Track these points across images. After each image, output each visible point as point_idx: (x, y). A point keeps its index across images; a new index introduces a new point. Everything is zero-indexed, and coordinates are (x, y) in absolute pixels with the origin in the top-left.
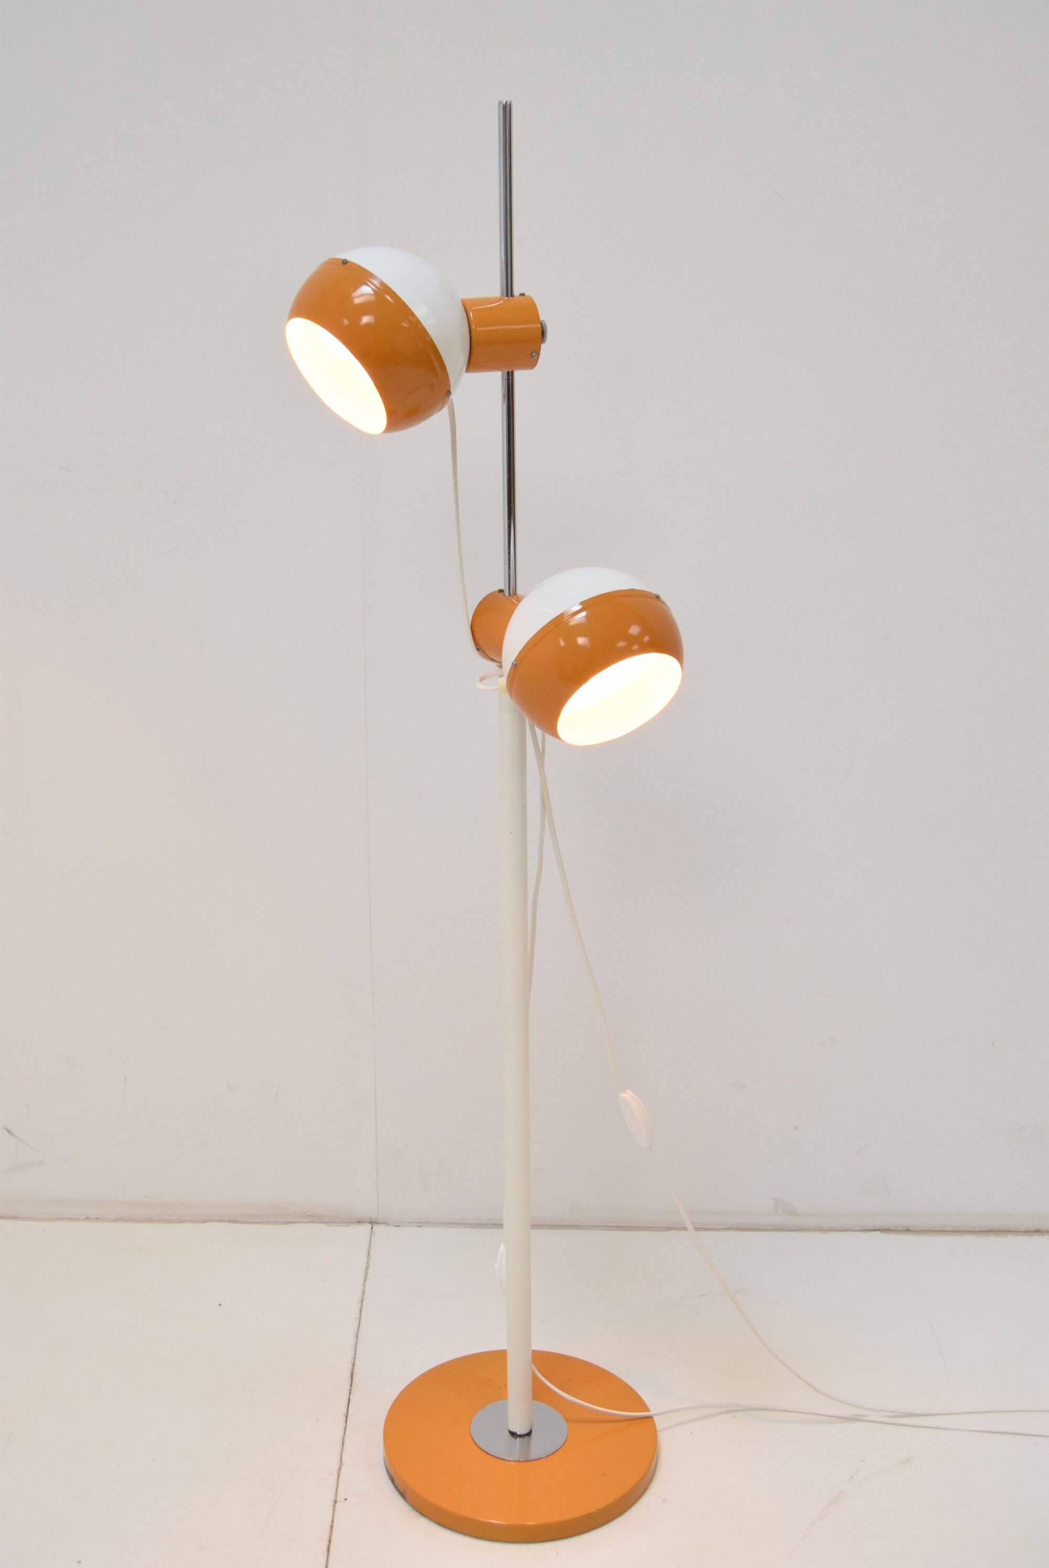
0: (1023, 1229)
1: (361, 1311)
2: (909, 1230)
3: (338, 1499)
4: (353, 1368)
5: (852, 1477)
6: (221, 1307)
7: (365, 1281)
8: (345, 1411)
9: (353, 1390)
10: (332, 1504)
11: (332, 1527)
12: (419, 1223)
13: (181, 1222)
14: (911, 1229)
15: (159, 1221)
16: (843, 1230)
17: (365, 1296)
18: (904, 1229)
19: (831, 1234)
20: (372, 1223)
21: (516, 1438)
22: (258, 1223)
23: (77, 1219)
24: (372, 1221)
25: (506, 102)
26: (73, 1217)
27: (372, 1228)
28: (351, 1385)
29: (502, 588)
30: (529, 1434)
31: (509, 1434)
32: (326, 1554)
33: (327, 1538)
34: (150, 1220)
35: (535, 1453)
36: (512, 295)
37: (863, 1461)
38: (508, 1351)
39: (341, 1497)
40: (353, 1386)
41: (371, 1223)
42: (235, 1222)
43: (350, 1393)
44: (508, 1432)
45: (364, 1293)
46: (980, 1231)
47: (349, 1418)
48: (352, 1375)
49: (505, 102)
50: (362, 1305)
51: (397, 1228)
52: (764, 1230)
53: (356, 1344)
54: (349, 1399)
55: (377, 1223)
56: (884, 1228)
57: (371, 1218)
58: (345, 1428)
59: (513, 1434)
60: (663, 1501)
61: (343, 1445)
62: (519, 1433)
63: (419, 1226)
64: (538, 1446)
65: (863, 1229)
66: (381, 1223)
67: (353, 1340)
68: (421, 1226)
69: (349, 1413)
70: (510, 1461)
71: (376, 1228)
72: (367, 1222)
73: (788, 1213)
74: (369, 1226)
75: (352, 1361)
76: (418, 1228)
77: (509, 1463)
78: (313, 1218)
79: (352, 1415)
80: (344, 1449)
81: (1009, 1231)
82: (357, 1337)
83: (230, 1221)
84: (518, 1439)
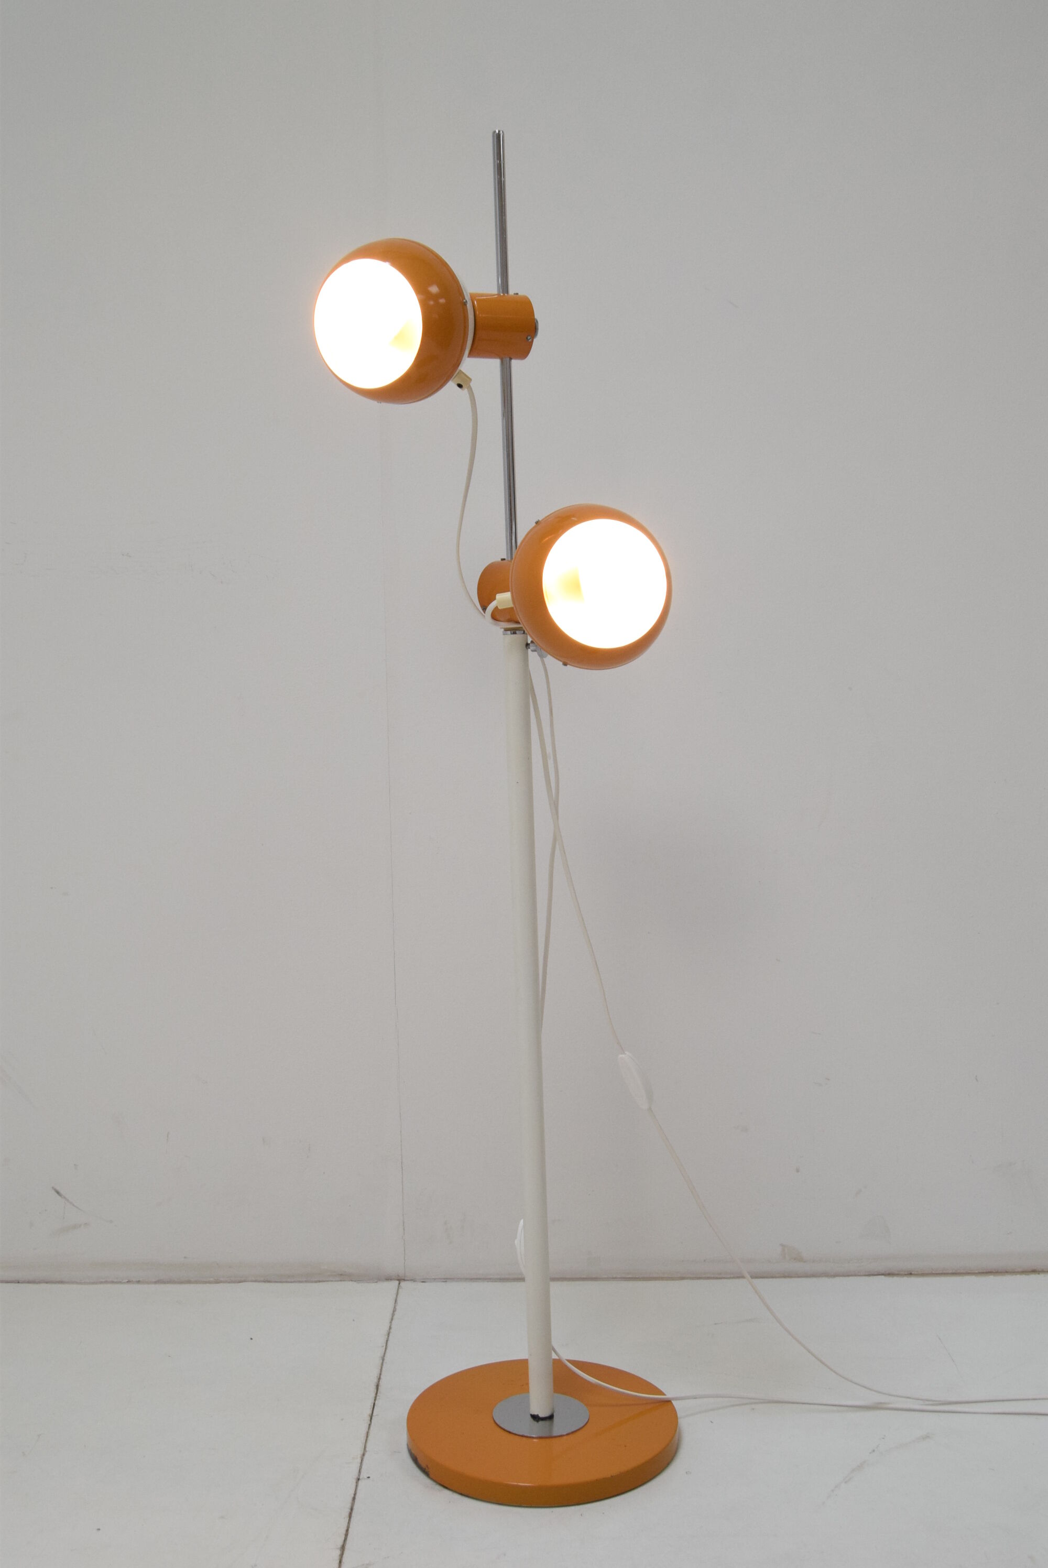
0: (1020, 1270)
1: (387, 1341)
2: (911, 1274)
3: (361, 1477)
4: (379, 1381)
5: (874, 1451)
6: (252, 1340)
7: (392, 1319)
8: (370, 1412)
9: (378, 1397)
10: (354, 1481)
11: (354, 1499)
12: (444, 1279)
13: (218, 1283)
14: (913, 1273)
15: (196, 1282)
16: (848, 1276)
17: (391, 1331)
18: (906, 1273)
19: (838, 1279)
20: (400, 1280)
21: (538, 1421)
22: (291, 1282)
23: (120, 1282)
24: (399, 1278)
25: (499, 131)
26: (115, 1281)
27: (399, 1284)
28: (376, 1394)
29: (505, 557)
30: (551, 1417)
31: (532, 1420)
32: (348, 1519)
33: (349, 1506)
34: (189, 1282)
35: (556, 1432)
36: (507, 292)
37: (883, 1438)
38: (529, 1360)
39: (364, 1475)
40: (378, 1394)
41: (398, 1280)
42: (269, 1282)
43: (375, 1400)
44: (530, 1416)
45: (390, 1328)
46: (979, 1273)
47: (373, 1418)
48: (377, 1386)
49: (497, 132)
50: (388, 1336)
51: (423, 1283)
52: (772, 1277)
53: (382, 1364)
54: (374, 1404)
55: (404, 1280)
56: (887, 1272)
57: (398, 1276)
58: (370, 1425)
59: (535, 1418)
60: (687, 1473)
61: (367, 1437)
62: (541, 1415)
63: (444, 1282)
64: (559, 1427)
65: (867, 1274)
66: (408, 1280)
67: (379, 1362)
68: (446, 1281)
69: (374, 1414)
70: (533, 1438)
71: (403, 1284)
72: (394, 1279)
73: (795, 1259)
74: (397, 1282)
75: (377, 1377)
76: (443, 1283)
77: (530, 1440)
78: (343, 1276)
79: (377, 1415)
80: (368, 1441)
81: (1007, 1272)
82: (383, 1360)
83: (264, 1281)
84: (541, 1423)
